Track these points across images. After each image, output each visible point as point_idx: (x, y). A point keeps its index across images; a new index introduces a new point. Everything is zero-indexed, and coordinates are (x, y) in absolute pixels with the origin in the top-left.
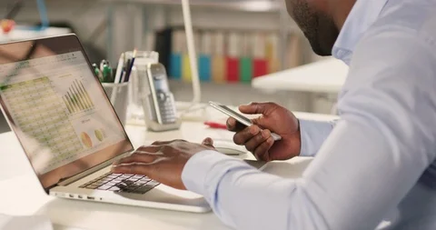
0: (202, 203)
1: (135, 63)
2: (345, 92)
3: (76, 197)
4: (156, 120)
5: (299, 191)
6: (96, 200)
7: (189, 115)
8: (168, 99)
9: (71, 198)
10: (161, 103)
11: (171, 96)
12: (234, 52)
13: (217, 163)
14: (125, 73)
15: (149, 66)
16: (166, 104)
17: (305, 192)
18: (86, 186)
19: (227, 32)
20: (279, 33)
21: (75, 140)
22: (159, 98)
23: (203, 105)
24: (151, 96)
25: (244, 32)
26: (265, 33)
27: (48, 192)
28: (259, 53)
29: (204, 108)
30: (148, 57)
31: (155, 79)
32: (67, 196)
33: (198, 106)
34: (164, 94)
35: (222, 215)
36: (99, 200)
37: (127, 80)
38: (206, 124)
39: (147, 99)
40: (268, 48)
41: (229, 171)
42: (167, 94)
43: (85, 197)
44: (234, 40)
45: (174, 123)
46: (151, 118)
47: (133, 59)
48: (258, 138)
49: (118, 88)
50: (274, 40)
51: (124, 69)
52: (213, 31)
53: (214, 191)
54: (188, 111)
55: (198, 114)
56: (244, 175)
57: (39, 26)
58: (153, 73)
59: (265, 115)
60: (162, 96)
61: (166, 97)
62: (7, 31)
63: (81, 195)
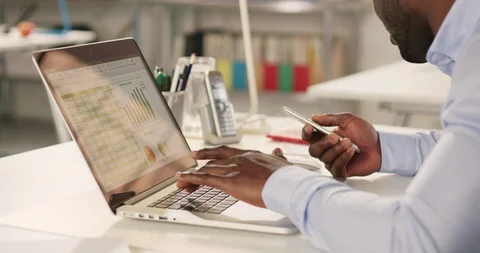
0: (286, 223)
1: (193, 70)
2: (451, 102)
3: (146, 217)
4: (215, 133)
5: (403, 210)
6: (169, 220)
7: (247, 127)
8: (228, 110)
9: (141, 219)
10: (220, 114)
11: (231, 106)
12: (272, 58)
13: (305, 180)
14: (181, 81)
15: (207, 73)
16: (225, 115)
17: (411, 211)
18: (155, 205)
19: (265, 37)
20: (322, 37)
22: (218, 108)
23: (263, 116)
24: (209, 106)
25: (283, 36)
26: (307, 37)
27: (115, 212)
28: (300, 58)
29: (263, 120)
30: (204, 63)
31: (213, 87)
32: (137, 216)
33: (255, 117)
34: (224, 104)
35: (312, 237)
36: (172, 220)
37: (183, 88)
38: (269, 136)
39: (206, 110)
40: (311, 53)
41: (319, 189)
42: (227, 104)
43: (156, 218)
44: (272, 44)
45: (234, 135)
46: (209, 129)
47: (191, 66)
48: (338, 148)
49: (174, 97)
50: (317, 45)
51: (181, 76)
53: (303, 210)
54: (246, 123)
55: (257, 125)
56: (335, 193)
57: (58, 28)
58: (211, 81)
59: (341, 128)
60: (221, 106)
61: (225, 107)
62: (26, 34)
63: (152, 215)
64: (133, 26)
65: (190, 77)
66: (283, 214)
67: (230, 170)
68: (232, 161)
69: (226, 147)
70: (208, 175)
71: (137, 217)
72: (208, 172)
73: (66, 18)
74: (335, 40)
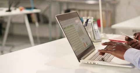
3: (89, 63)
4: (95, 39)
6: (96, 64)
11: (99, 31)
15: (92, 21)
19: (88, 11)
21: (82, 45)
22: (95, 31)
27: (79, 61)
36: (97, 64)
37: (86, 26)
39: (92, 32)
43: (92, 63)
46: (93, 38)
47: (88, 19)
52: (83, 10)
62: (21, 10)
63: (91, 62)
64: (49, 8)
65: (88, 22)
66: (130, 62)
67: (113, 48)
68: (114, 46)
69: (112, 42)
70: (107, 50)
71: (87, 63)
72: (107, 49)
73: (32, 5)
74: (109, 12)
